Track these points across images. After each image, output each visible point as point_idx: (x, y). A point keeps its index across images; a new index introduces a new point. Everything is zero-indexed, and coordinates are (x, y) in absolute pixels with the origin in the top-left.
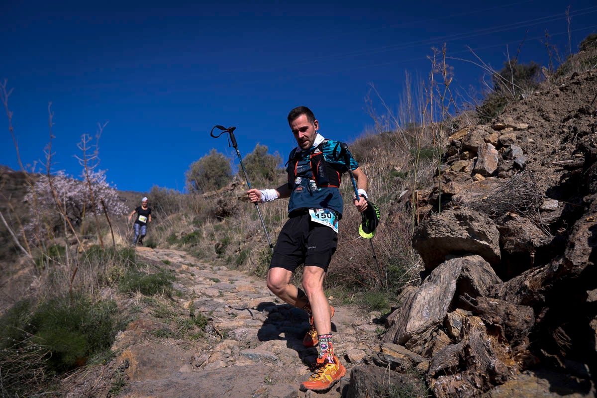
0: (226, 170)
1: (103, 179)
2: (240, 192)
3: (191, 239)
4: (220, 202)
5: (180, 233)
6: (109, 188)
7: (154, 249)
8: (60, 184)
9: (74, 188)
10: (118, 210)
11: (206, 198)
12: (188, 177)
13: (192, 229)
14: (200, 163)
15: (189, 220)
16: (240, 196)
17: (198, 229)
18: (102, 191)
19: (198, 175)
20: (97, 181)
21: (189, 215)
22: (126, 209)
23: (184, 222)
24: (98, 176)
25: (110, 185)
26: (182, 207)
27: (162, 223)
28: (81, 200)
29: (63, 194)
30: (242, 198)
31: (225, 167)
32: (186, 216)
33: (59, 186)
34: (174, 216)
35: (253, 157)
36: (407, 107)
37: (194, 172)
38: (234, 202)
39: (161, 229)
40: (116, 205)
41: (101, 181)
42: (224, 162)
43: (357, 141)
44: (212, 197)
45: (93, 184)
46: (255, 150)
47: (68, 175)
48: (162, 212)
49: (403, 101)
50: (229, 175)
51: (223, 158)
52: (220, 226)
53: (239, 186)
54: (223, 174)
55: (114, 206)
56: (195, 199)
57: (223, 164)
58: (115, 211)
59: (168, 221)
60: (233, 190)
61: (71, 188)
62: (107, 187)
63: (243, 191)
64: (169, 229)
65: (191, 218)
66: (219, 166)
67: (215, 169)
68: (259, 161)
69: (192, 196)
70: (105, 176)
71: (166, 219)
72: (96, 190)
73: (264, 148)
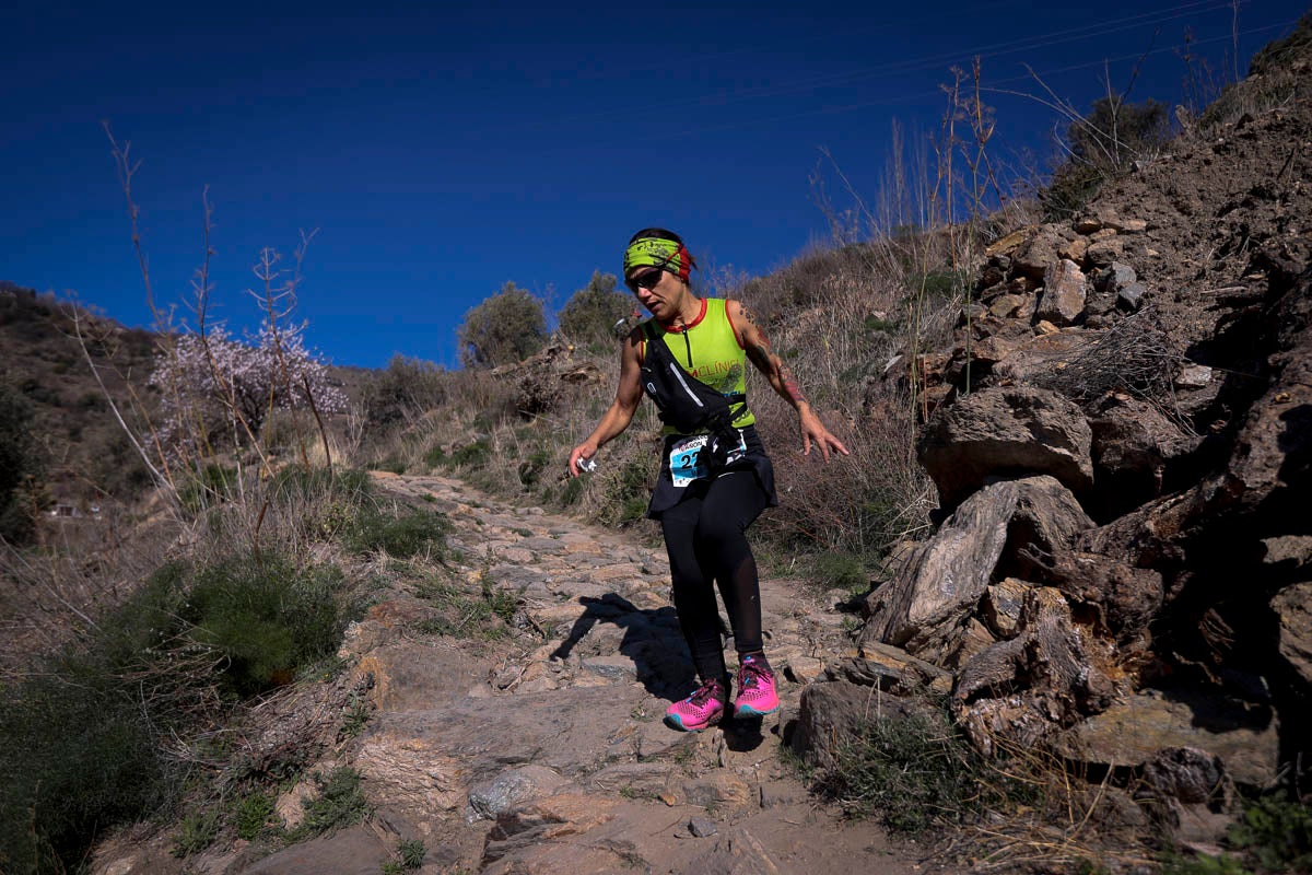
0: (535, 322)
1: (297, 342)
2: (565, 366)
3: (471, 456)
4: (527, 383)
5: (452, 444)
6: (309, 360)
7: (403, 476)
8: (216, 351)
9: (244, 360)
10: (328, 402)
11: (497, 376)
12: (461, 336)
13: (473, 436)
14: (482, 310)
15: (466, 421)
16: (565, 373)
17: (484, 436)
18: (297, 366)
19: (481, 332)
20: (286, 346)
21: (466, 410)
22: (344, 399)
23: (457, 424)
24: (287, 336)
25: (311, 353)
26: (452, 395)
27: (412, 427)
28: (258, 382)
29: (225, 369)
30: (568, 377)
31: (534, 318)
32: (460, 412)
33: (215, 356)
34: (437, 412)
35: (587, 297)
36: (894, 195)
37: (473, 327)
38: (554, 383)
39: (412, 437)
40: (324, 392)
41: (295, 347)
42: (531, 308)
43: (796, 262)
44: (510, 375)
45: (279, 352)
46: (590, 283)
47: (230, 334)
48: (413, 405)
49: (885, 182)
50: (542, 333)
51: (530, 298)
52: (528, 430)
53: (562, 353)
54: (529, 331)
55: (322, 394)
56: (476, 378)
57: (529, 312)
58: (322, 405)
59: (425, 422)
60: (548, 361)
61: (237, 358)
62: (307, 357)
63: (570, 363)
64: (427, 437)
65: (469, 415)
66: (520, 314)
67: (513, 320)
68: (599, 304)
69: (471, 373)
70: (301, 336)
71: (422, 419)
72: (284, 363)
73: (609, 278)
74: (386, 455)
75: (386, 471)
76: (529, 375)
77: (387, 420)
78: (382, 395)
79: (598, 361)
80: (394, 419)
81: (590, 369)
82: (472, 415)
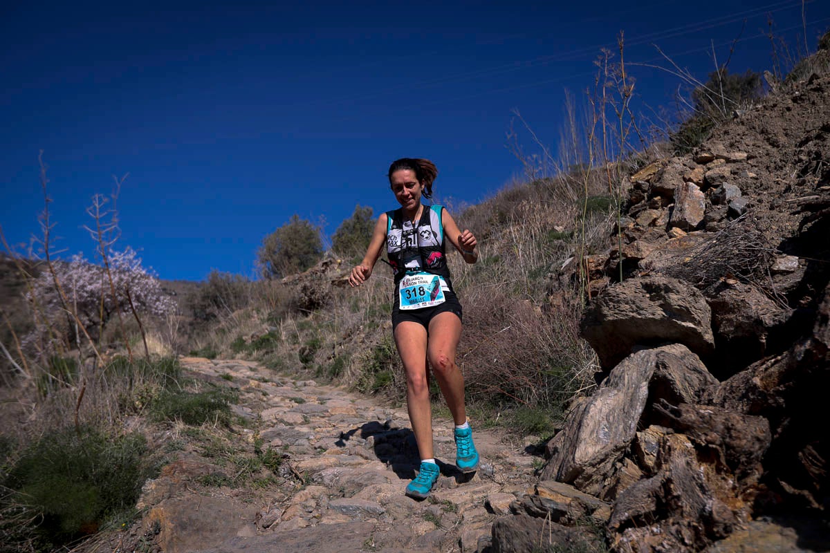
0: (314, 244)
1: (137, 263)
2: (335, 274)
3: (265, 343)
4: (305, 289)
5: (250, 335)
6: (147, 277)
7: (213, 361)
8: (76, 273)
10: (160, 307)
11: (285, 284)
12: (259, 256)
13: (267, 328)
14: (276, 236)
15: (262, 317)
16: (335, 279)
17: (274, 328)
18: (136, 281)
19: (274, 252)
20: (128, 268)
21: (262, 310)
22: (174, 305)
23: (256, 319)
24: (129, 260)
25: (147, 272)
26: (252, 298)
27: (223, 324)
28: (108, 295)
29: (83, 286)
30: (336, 282)
31: (313, 241)
32: (258, 311)
33: (75, 277)
34: (241, 312)
35: (352, 224)
36: (571, 144)
37: (269, 249)
38: (326, 287)
39: (222, 331)
40: (158, 300)
41: (135, 268)
42: (311, 234)
43: (500, 193)
44: (295, 283)
45: (123, 272)
46: (354, 214)
47: (86, 260)
48: (224, 307)
49: (564, 136)
50: (319, 251)
51: (310, 226)
52: (306, 323)
53: (333, 265)
54: (310, 250)
55: (156, 301)
56: (270, 285)
57: (310, 236)
58: (156, 309)
59: (232, 319)
60: (324, 272)
61: (92, 278)
62: (145, 275)
63: (338, 272)
64: (233, 330)
65: (265, 313)
66: (303, 239)
67: (298, 243)
68: (361, 229)
69: (266, 282)
70: (140, 259)
71: (229, 317)
72: (127, 280)
73: (368, 210)
74: (204, 345)
75: (203, 357)
76: (307, 282)
77: (207, 319)
78: (203, 300)
80: (212, 318)
82: (266, 312)
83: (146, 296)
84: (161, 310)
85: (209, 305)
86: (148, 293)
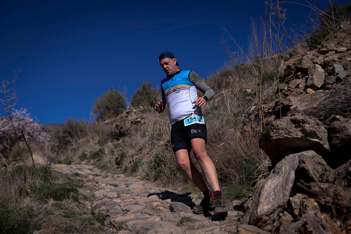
0: (122, 102)
1: (27, 116)
2: (133, 118)
3: (97, 155)
4: (117, 126)
5: (89, 151)
6: (33, 122)
7: (70, 166)
9: (7, 124)
10: (41, 138)
11: (107, 124)
12: (93, 109)
13: (98, 147)
14: (101, 99)
15: (95, 142)
16: (132, 121)
17: (101, 147)
19: (101, 108)
20: (23, 118)
21: (95, 138)
22: (48, 137)
23: (92, 143)
24: (23, 114)
25: (33, 120)
26: (90, 132)
27: (75, 146)
28: (12, 133)
30: (134, 122)
31: (121, 100)
32: (93, 139)
34: (84, 139)
35: (141, 92)
36: (255, 45)
37: (98, 106)
38: (128, 125)
39: (74, 150)
40: (40, 134)
41: (27, 118)
42: (120, 97)
43: (218, 73)
44: (112, 123)
45: (21, 120)
46: (142, 86)
48: (75, 137)
50: (124, 106)
51: (119, 93)
52: (118, 144)
53: (131, 113)
54: (119, 105)
55: (38, 135)
56: (99, 125)
57: (119, 98)
58: (39, 139)
59: (79, 144)
60: (127, 117)
61: (4, 124)
63: (135, 116)
64: (80, 149)
65: (96, 140)
66: (116, 99)
67: (113, 102)
68: (146, 94)
69: (97, 123)
70: (29, 113)
71: (78, 142)
72: (23, 124)
73: (149, 83)
74: (65, 157)
75: (65, 164)
76: (118, 123)
77: (66, 144)
78: (64, 134)
79: (145, 115)
80: (69, 143)
81: (142, 119)
82: (97, 139)
83: (33, 133)
84: (41, 140)
85: (67, 136)
86: (34, 131)
